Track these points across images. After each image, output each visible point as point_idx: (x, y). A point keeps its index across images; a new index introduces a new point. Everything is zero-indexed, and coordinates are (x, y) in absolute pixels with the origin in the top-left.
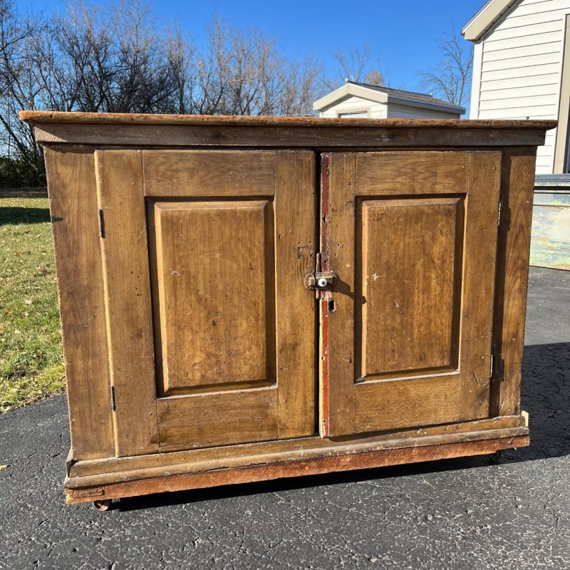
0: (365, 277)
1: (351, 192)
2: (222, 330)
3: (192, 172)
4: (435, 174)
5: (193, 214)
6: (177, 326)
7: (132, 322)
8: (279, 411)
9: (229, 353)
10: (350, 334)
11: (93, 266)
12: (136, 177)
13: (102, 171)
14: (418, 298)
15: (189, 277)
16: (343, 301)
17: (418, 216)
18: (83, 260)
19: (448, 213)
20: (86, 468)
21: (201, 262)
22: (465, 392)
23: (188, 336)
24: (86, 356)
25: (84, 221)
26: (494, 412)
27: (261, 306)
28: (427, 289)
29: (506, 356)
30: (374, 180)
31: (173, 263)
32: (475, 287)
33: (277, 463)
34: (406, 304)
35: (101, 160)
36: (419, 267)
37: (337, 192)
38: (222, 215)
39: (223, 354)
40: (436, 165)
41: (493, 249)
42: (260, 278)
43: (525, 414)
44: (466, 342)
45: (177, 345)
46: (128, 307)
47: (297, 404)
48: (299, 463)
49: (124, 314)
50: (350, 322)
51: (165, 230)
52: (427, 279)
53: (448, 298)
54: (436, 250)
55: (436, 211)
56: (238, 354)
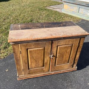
0: (57, 55)
1: (57, 45)
2: (37, 62)
3: (33, 45)
4: (69, 42)
5: (34, 50)
6: (31, 62)
7: (25, 63)
8: (44, 69)
9: (38, 64)
10: (55, 61)
11: (19, 57)
12: (25, 46)
13: (20, 46)
14: (65, 56)
15: (33, 57)
16: (54, 58)
17: (66, 47)
18: (18, 56)
19: (70, 46)
20: (20, 77)
21: (34, 55)
22: (69, 65)
23: (33, 63)
24: (19, 66)
25: (18, 52)
26: (73, 67)
27: (43, 59)
28: (66, 55)
29: (75, 61)
30: (60, 43)
31: (31, 56)
32: (73, 54)
33: (44, 74)
34: (63, 57)
35: (20, 45)
36: (65, 53)
37: (55, 45)
38: (38, 50)
39: (37, 65)
40: (70, 41)
41: (76, 50)
42: (43, 56)
43: (77, 67)
44: (70, 60)
45: (31, 64)
46: (25, 61)
47: (47, 69)
48: (47, 74)
49: (24, 62)
50: (55, 60)
51: (30, 52)
52: (66, 54)
53: (69, 56)
54: (68, 51)
55: (69, 46)
56: (39, 64)
